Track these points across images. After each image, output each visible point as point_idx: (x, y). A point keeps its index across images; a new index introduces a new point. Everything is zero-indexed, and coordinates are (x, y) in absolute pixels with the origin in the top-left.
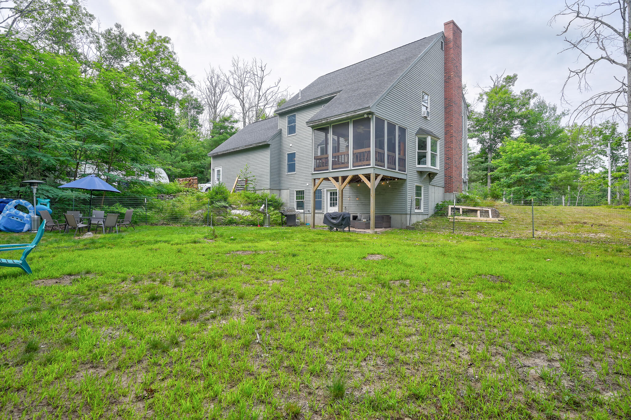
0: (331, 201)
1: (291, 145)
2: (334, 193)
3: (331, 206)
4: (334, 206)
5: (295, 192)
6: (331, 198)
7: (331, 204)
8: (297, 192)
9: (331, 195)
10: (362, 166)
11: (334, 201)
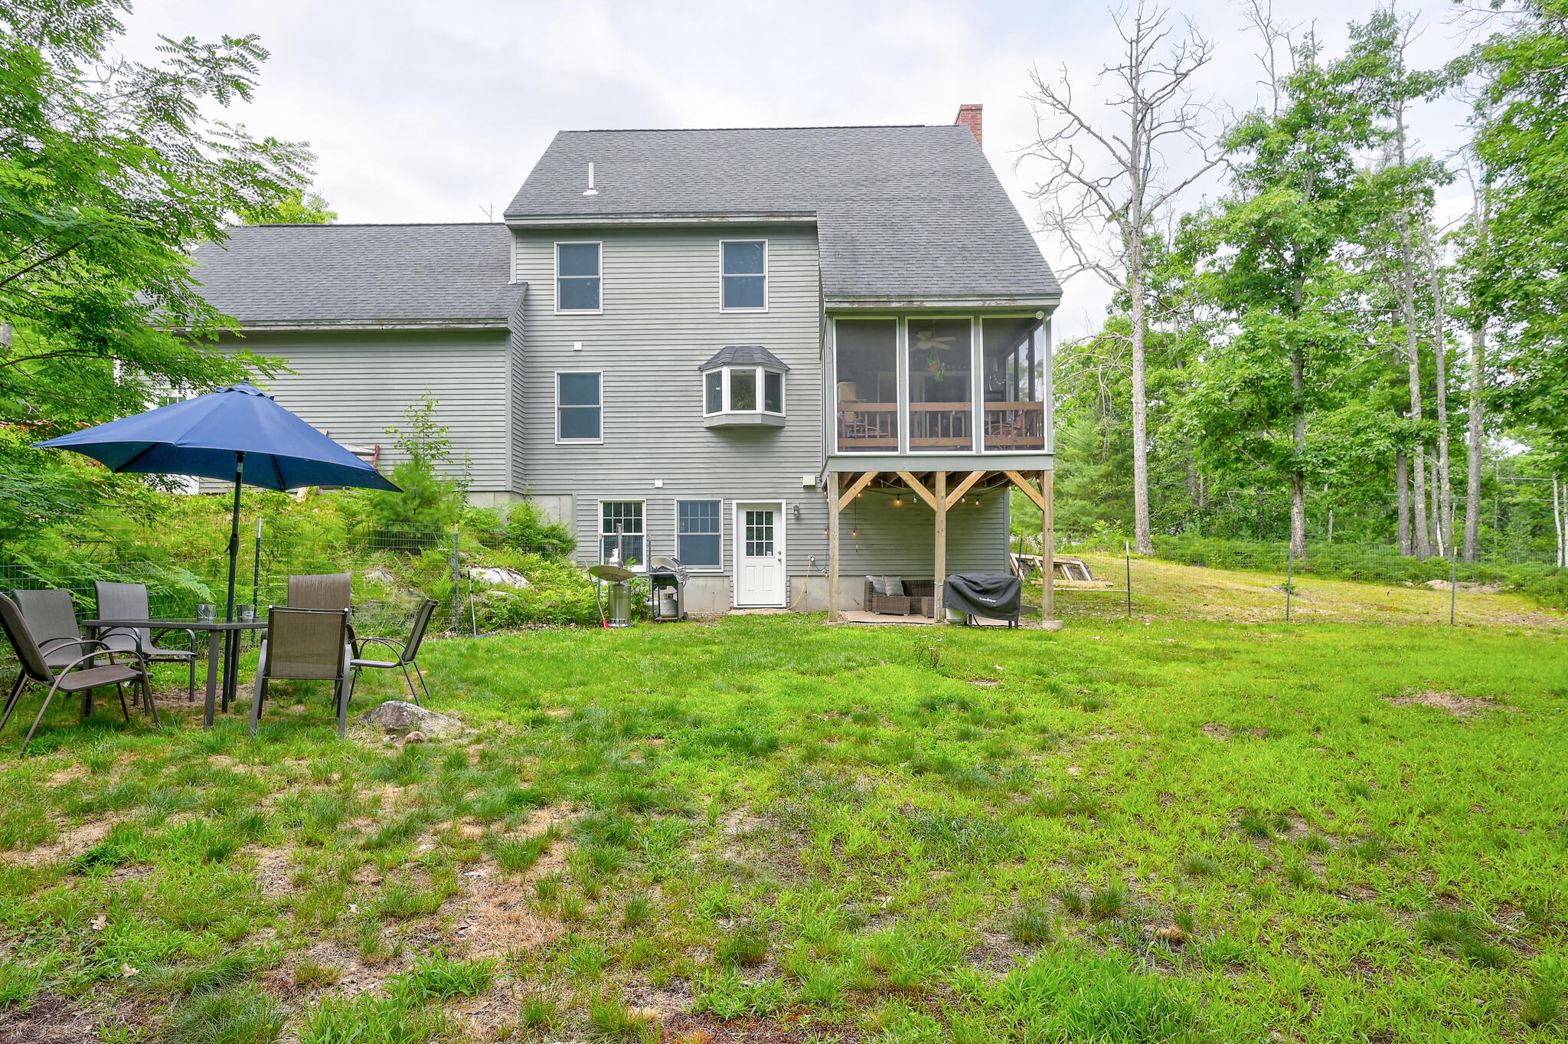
0: (749, 537)
1: (578, 346)
2: (759, 514)
3: (749, 553)
4: (760, 553)
5: (601, 508)
6: (749, 530)
7: (749, 546)
8: (607, 506)
9: (749, 521)
10: (1008, 448)
11: (759, 537)
